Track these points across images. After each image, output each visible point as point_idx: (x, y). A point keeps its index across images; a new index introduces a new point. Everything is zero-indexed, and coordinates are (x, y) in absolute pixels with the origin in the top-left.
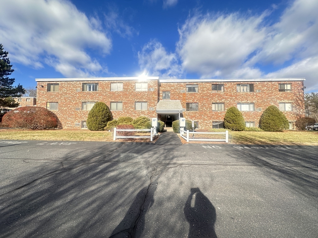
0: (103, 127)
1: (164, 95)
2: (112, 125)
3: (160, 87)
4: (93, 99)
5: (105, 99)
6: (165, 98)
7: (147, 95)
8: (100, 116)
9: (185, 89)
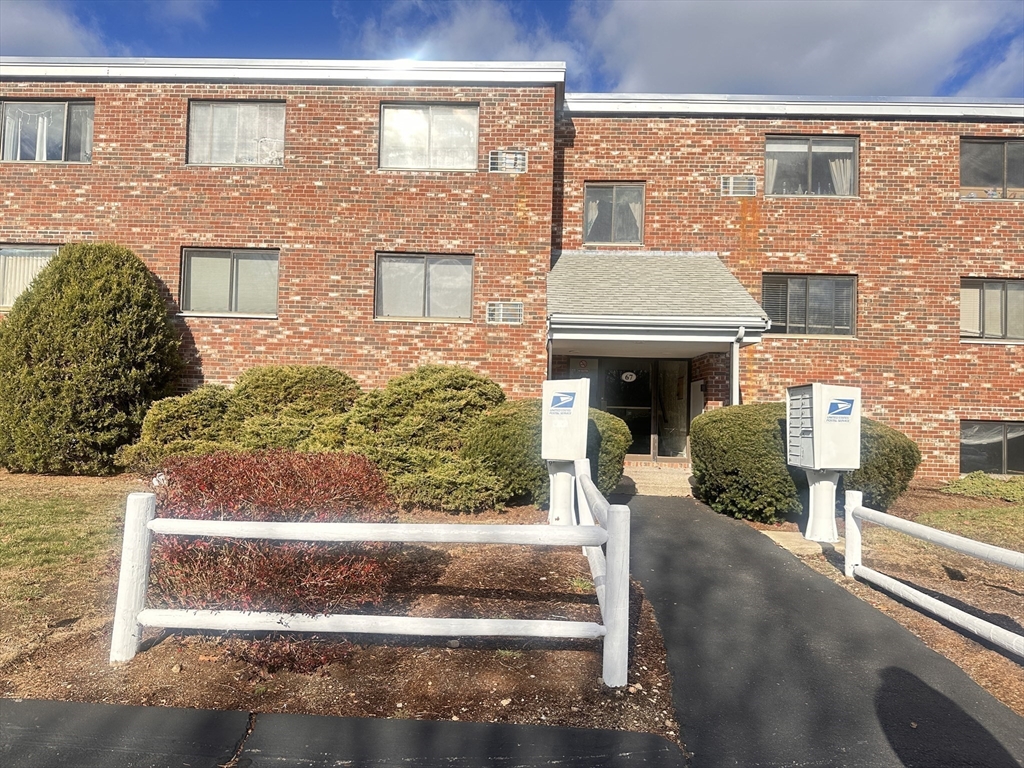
0: (109, 447)
1: (593, 215)
2: (186, 430)
3: (567, 150)
4: (47, 221)
5: (138, 223)
6: (600, 231)
7: (474, 200)
8: (82, 355)
9: (752, 167)
